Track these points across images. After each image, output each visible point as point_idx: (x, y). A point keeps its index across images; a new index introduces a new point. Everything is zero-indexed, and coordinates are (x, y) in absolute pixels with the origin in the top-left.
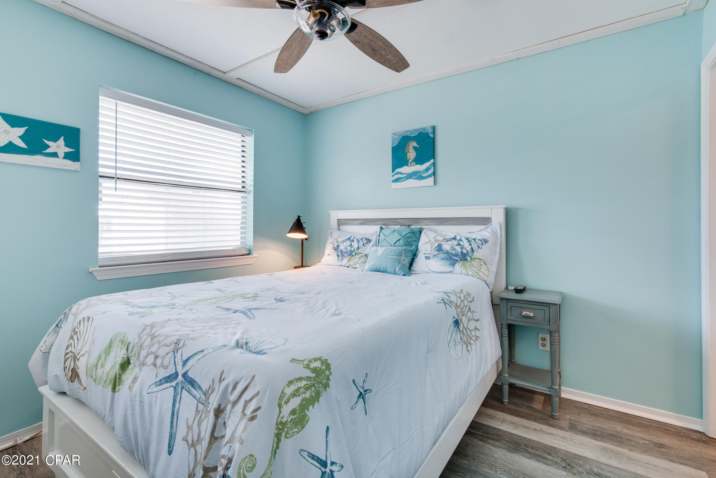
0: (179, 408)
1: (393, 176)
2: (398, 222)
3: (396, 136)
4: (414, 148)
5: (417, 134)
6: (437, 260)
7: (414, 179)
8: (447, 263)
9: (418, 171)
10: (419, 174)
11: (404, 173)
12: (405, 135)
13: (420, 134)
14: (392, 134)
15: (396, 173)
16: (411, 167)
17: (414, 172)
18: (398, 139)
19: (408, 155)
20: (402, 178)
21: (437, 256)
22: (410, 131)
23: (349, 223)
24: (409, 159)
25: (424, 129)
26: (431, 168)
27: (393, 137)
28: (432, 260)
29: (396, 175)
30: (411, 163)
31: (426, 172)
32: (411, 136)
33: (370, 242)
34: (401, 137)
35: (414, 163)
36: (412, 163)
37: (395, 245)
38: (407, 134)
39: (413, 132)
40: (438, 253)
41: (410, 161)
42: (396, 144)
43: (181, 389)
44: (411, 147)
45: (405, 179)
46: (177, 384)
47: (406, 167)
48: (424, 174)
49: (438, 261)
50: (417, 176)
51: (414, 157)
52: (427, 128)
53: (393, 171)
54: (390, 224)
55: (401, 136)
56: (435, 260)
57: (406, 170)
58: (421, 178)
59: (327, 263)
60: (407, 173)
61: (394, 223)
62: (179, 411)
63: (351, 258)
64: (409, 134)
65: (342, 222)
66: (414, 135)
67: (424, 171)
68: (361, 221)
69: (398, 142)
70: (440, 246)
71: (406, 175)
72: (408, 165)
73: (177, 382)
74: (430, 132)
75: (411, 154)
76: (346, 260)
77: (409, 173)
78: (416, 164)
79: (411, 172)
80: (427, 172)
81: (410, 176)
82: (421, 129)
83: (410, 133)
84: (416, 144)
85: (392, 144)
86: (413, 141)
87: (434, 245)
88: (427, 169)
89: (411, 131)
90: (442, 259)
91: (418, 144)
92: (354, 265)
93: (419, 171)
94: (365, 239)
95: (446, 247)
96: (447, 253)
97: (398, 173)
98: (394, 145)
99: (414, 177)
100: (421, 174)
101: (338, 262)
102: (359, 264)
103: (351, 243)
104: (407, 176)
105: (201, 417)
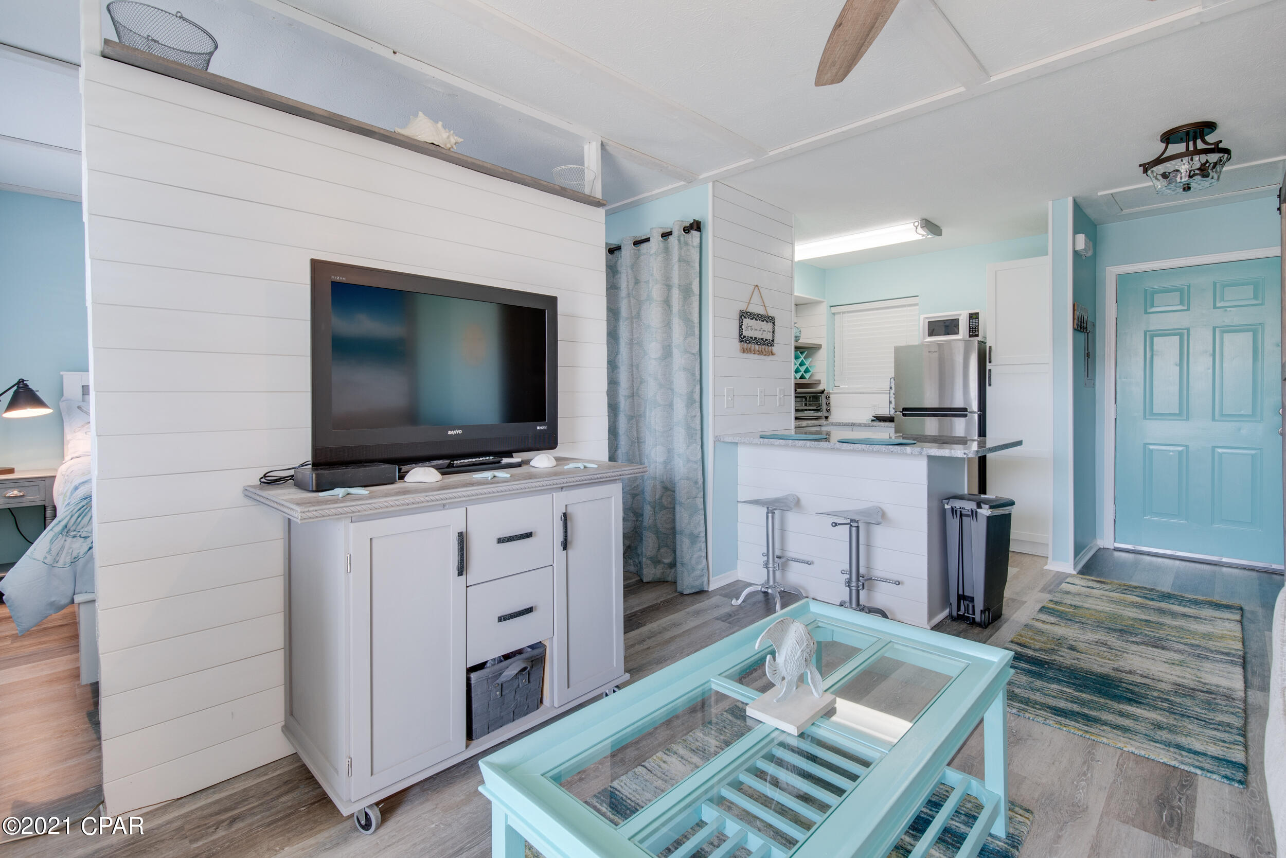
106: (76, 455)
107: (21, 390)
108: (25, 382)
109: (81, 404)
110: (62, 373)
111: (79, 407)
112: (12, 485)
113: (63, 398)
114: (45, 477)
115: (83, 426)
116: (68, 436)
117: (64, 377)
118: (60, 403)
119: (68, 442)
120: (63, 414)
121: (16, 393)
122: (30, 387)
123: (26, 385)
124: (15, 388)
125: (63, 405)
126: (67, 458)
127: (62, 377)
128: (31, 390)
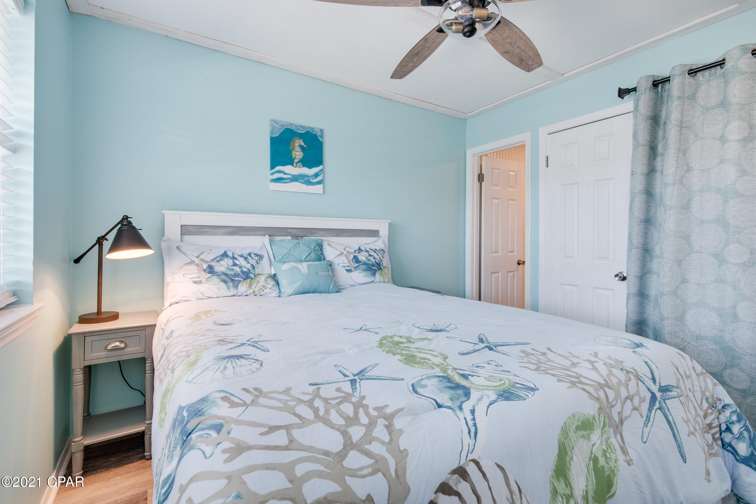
0: (673, 419)
1: (272, 174)
2: (288, 232)
3: (277, 124)
4: (301, 147)
5: (304, 132)
6: (359, 271)
7: (300, 182)
8: (369, 273)
9: (305, 175)
10: (306, 179)
11: (288, 173)
12: (289, 127)
13: (308, 133)
14: (271, 120)
15: (276, 171)
16: (297, 168)
17: (301, 175)
18: (280, 129)
19: (293, 153)
20: (286, 179)
21: (358, 267)
22: (295, 125)
23: (207, 232)
24: (295, 158)
25: (313, 129)
26: (320, 175)
27: (273, 125)
28: (354, 272)
29: (276, 174)
30: (297, 163)
31: (314, 177)
32: (297, 132)
33: (262, 258)
34: (284, 129)
35: (300, 164)
36: (299, 163)
37: (305, 261)
38: (292, 128)
39: (300, 128)
40: (357, 265)
41: (296, 161)
42: (277, 135)
43: (664, 402)
44: (297, 145)
45: (289, 180)
46: (660, 402)
47: (290, 166)
48: (312, 179)
49: (361, 273)
50: (306, 180)
51: (301, 157)
52: (316, 129)
53: (272, 167)
54: (277, 235)
55: (285, 127)
56: (358, 272)
57: (289, 170)
58: (308, 183)
59: (202, 296)
60: (292, 173)
61: (283, 234)
62: (674, 421)
63: (252, 282)
64: (294, 128)
65: (190, 231)
66: (300, 132)
67: (313, 176)
68: (229, 229)
69: (280, 133)
70: (355, 258)
71: (290, 176)
72: (293, 165)
73: (659, 401)
74: (319, 135)
75: (297, 153)
76: (244, 286)
77: (295, 175)
78: (303, 166)
79: (297, 174)
80: (316, 178)
81: (295, 179)
82: (309, 128)
83: (296, 128)
84: (303, 143)
85: (271, 133)
86: (300, 139)
87: (349, 257)
88: (316, 175)
89: (297, 126)
90: (364, 270)
91: (305, 144)
92: (261, 290)
93: (307, 175)
94: (254, 254)
95: (362, 257)
96: (365, 264)
97: (279, 172)
98: (274, 136)
99: (300, 181)
100: (309, 178)
101: (230, 291)
102: (270, 288)
103: (233, 261)
104: (291, 178)
105: (686, 405)
106: (175, 300)
107: (125, 228)
108: (129, 219)
109: (180, 244)
110: (164, 212)
111: (178, 248)
112: (113, 336)
113: (164, 239)
114: (146, 326)
115: (181, 268)
116: (168, 278)
117: (166, 216)
118: (162, 243)
119: (168, 285)
120: (164, 255)
121: (119, 230)
122: (134, 225)
123: (130, 223)
124: (120, 226)
125: (164, 245)
126: (167, 304)
127: (164, 215)
128: (134, 228)
